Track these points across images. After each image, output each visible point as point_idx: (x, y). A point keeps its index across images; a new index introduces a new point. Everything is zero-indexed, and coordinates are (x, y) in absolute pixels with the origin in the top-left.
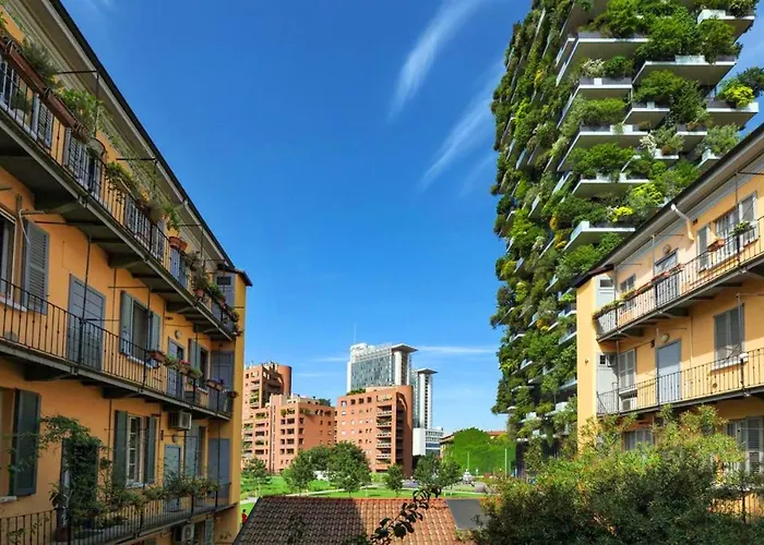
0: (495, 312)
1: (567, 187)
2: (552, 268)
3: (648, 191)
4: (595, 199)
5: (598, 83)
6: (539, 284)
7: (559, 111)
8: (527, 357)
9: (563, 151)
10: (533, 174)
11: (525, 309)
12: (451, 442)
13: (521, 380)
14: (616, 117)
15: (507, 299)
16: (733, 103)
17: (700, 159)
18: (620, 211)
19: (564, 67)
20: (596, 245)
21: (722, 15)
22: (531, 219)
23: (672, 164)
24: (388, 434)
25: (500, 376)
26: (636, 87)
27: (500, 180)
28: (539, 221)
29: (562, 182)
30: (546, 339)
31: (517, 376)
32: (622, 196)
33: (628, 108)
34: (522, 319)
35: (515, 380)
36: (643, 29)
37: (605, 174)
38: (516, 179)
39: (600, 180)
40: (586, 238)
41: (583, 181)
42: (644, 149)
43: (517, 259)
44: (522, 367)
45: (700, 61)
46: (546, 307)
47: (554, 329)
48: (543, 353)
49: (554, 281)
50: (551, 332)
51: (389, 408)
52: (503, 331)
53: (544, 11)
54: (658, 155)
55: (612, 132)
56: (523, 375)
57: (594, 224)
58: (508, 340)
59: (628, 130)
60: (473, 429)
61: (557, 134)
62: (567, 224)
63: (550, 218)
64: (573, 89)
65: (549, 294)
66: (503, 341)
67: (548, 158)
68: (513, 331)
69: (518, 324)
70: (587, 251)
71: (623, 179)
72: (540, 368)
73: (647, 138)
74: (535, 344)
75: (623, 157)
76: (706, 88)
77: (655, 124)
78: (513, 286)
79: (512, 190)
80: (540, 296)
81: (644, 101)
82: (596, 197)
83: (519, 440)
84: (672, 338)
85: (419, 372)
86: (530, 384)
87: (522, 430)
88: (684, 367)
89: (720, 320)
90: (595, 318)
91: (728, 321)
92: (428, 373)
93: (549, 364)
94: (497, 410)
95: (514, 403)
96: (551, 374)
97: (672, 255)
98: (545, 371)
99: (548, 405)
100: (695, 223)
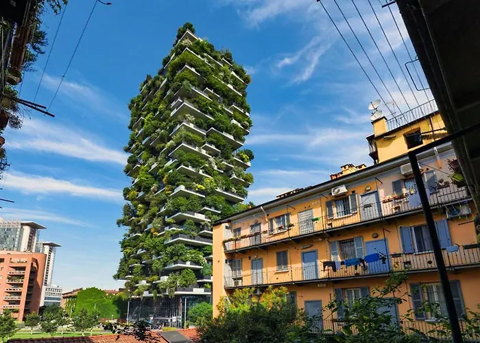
0: (121, 217)
1: (174, 166)
2: (163, 202)
3: (212, 182)
4: (189, 177)
5: (192, 126)
6: (154, 209)
7: (172, 128)
8: (143, 248)
9: (172, 148)
10: (154, 152)
11: (142, 220)
12: (74, 297)
13: (136, 261)
14: (200, 145)
15: (129, 212)
16: (243, 159)
17: (231, 176)
18: (199, 186)
19: (175, 111)
20: (187, 198)
21: (239, 125)
22: (150, 173)
23: (220, 173)
24: (18, 289)
25: (122, 255)
26: (207, 136)
27: (131, 145)
28: (156, 176)
29: (171, 162)
30: (157, 240)
31: (134, 258)
32: (200, 180)
33: (204, 143)
34: (140, 226)
35: (132, 260)
36: (212, 114)
37: (193, 167)
38: (142, 150)
39: (190, 168)
40: (181, 193)
41: (182, 166)
42: (210, 163)
43: (139, 191)
44: (138, 253)
45: (231, 137)
46: (157, 222)
47: (162, 235)
48: (154, 247)
49: (163, 210)
50: (159, 236)
51: (24, 269)
52: (126, 230)
53: (166, 80)
54: (216, 168)
55: (197, 149)
56: (139, 258)
57: (187, 188)
58: (129, 236)
59: (204, 152)
60: (94, 289)
61: (170, 139)
62: (173, 183)
63: (163, 177)
64: (180, 123)
65: (159, 216)
66: (125, 235)
67: (164, 147)
68: (133, 231)
69: (136, 227)
70: (182, 200)
71: (201, 172)
72: (151, 255)
73: (211, 159)
74: (149, 242)
75: (201, 163)
76: (234, 149)
77: (215, 155)
78: (135, 206)
79: (138, 154)
80: (154, 215)
81: (211, 143)
82: (188, 175)
83: (133, 297)
84: (259, 258)
85: (44, 244)
86: (143, 264)
87: (137, 290)
88: (264, 270)
89: (278, 254)
90: (224, 242)
91: (282, 255)
92: (52, 246)
93: (158, 254)
94: (117, 277)
95: (131, 274)
96: (159, 259)
97: (258, 224)
98: (154, 258)
99: (156, 277)
100: (268, 215)
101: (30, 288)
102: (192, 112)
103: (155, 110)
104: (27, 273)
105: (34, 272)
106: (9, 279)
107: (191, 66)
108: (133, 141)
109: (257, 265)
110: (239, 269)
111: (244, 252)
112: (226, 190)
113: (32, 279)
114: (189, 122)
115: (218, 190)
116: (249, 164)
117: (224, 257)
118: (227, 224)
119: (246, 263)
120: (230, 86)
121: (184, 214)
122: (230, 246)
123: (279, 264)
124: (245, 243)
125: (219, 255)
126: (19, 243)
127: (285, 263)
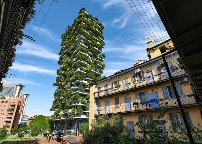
0: (55, 82)
1: (76, 60)
2: (71, 76)
3: (90, 67)
4: (81, 65)
5: (83, 45)
6: (68, 79)
7: (76, 45)
8: (62, 96)
9: (76, 53)
10: (69, 55)
11: (63, 84)
12: (33, 120)
13: (59, 102)
14: (86, 52)
15: (58, 80)
16: (101, 58)
17: (97, 65)
18: (85, 69)
19: (78, 39)
20: (81, 74)
21: (100, 44)
22: (67, 64)
23: (93, 63)
24: (11, 116)
25: (54, 99)
26: (89, 48)
27: (61, 52)
28: (69, 65)
29: (75, 59)
30: (68, 92)
31: (59, 100)
32: (85, 66)
33: (88, 51)
34: (62, 86)
35: (58, 102)
36: (90, 40)
37: (83, 61)
38: (65, 54)
39: (82, 61)
40: (78, 72)
41: (79, 60)
42: (89, 59)
43: (63, 71)
44: (60, 98)
45: (97, 49)
46: (69, 85)
47: (70, 90)
48: (67, 96)
49: (71, 79)
50: (69, 91)
51: (14, 106)
52: (56, 88)
53: (75, 27)
54: (91, 61)
55: (85, 54)
56: (61, 101)
57: (80, 70)
58: (57, 90)
59: (87, 55)
60: (41, 116)
61: (75, 50)
62: (76, 68)
63: (72, 65)
64: (79, 43)
65: (70, 82)
66: (56, 90)
67: (73, 53)
68: (59, 88)
69: (61, 87)
70: (79, 75)
71: (86, 63)
72: (65, 99)
73: (90, 58)
74: (65, 93)
75: (86, 59)
76: (98, 54)
77: (91, 56)
78: (61, 77)
79: (63, 55)
80: (67, 81)
81: (90, 51)
82: (81, 64)
83: (57, 119)
84: (108, 101)
85: (24, 94)
86: (62, 103)
87: (59, 116)
88: (110, 106)
89: (115, 99)
90: (94, 93)
91: (117, 100)
92: (27, 95)
93: (68, 99)
94: (51, 110)
95: (57, 108)
96: (68, 101)
97: (107, 85)
98: (67, 101)
99: (67, 110)
100: (111, 81)
101: (16, 115)
102: (84, 39)
103: (70, 39)
104: (16, 108)
105: (18, 108)
106: (8, 110)
107: (84, 22)
108: (62, 51)
109: (107, 104)
110: (100, 106)
111: (102, 98)
112: (95, 70)
113: (17, 111)
114: (82, 43)
115: (92, 70)
116: (103, 60)
117: (94, 101)
118: (95, 85)
119: (103, 103)
120: (97, 30)
121: (79, 81)
122: (97, 95)
123: (116, 104)
124: (102, 94)
125: (92, 100)
126: (15, 94)
127: (118, 103)
